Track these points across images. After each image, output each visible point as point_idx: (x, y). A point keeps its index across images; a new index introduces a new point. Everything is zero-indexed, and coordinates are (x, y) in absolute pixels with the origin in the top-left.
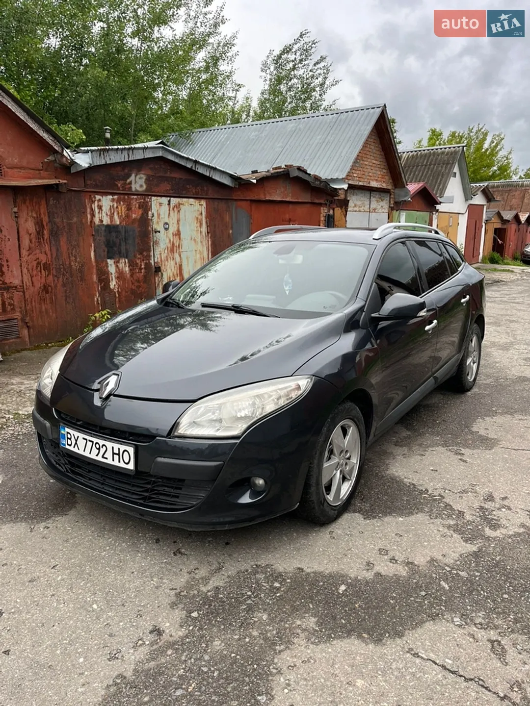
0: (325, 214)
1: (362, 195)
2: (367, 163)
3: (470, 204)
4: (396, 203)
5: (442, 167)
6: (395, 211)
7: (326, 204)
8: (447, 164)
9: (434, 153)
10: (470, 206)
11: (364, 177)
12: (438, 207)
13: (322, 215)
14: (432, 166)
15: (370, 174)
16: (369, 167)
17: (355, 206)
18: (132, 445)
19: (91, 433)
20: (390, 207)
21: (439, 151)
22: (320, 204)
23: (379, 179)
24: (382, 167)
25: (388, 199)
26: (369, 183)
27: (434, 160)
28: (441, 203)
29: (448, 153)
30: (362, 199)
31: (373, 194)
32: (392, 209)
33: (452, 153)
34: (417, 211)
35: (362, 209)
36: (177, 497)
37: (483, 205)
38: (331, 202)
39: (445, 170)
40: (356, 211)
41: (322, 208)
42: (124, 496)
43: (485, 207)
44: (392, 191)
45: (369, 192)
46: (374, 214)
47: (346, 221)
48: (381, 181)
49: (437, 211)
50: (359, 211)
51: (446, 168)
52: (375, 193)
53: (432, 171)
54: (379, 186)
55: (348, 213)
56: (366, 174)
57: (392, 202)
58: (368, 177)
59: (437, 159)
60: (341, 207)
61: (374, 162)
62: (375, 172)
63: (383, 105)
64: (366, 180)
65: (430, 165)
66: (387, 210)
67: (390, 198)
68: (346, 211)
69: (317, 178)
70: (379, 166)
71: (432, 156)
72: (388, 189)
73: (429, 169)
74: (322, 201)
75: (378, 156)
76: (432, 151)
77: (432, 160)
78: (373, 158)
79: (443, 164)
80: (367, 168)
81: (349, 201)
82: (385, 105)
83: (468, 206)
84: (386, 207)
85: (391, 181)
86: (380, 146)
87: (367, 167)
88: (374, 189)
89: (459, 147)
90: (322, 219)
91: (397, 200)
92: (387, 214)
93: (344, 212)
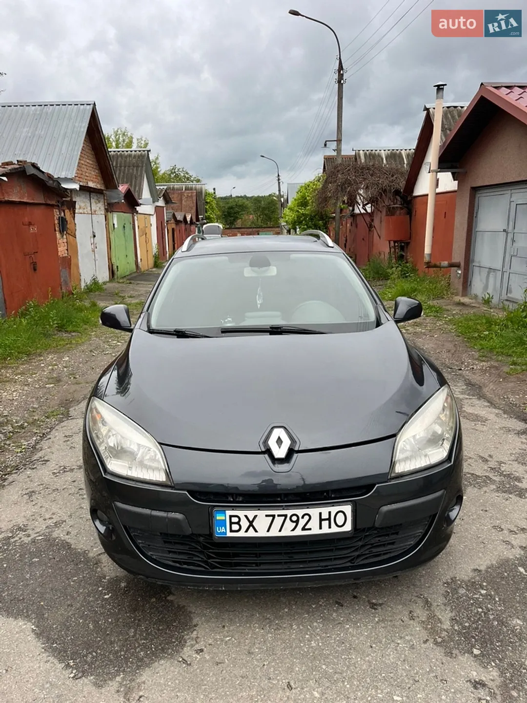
0: (58, 217)
1: (84, 196)
2: (83, 162)
3: (157, 206)
4: (109, 204)
5: (133, 170)
6: (109, 213)
7: (58, 206)
8: (138, 167)
9: (121, 155)
10: (157, 208)
11: (82, 176)
12: (138, 208)
13: (55, 218)
14: (123, 168)
15: (87, 174)
16: (85, 167)
17: (80, 208)
18: (350, 503)
19: (282, 506)
20: (105, 209)
21: (126, 153)
22: (52, 206)
23: (94, 180)
24: (95, 167)
25: (103, 200)
26: (87, 184)
27: (123, 163)
28: (141, 204)
29: (135, 156)
30: (84, 200)
31: (93, 195)
32: (107, 210)
33: (139, 157)
34: (124, 212)
35: (85, 211)
36: (393, 543)
37: (163, 207)
38: (63, 203)
39: (137, 173)
40: (81, 213)
41: (54, 210)
42: (322, 566)
43: (165, 208)
44: (104, 192)
45: (88, 193)
46: (95, 215)
47: (75, 224)
48: (95, 182)
49: (137, 212)
50: (84, 213)
51: (137, 170)
52: (94, 194)
53: (124, 173)
54: (95, 187)
55: (76, 215)
56: (84, 173)
57: (106, 204)
58: (86, 178)
59: (125, 161)
60: (69, 209)
61: (88, 161)
62: (90, 172)
63: (93, 103)
64: (84, 181)
65: (121, 167)
66: (103, 213)
67: (104, 199)
68: (74, 213)
69: (50, 177)
70: (92, 166)
71: (120, 158)
72: (102, 190)
73: (120, 170)
74: (53, 203)
75: (90, 155)
76: (119, 153)
77: (121, 162)
78: (86, 157)
79: (134, 167)
80: (84, 168)
81: (75, 202)
82: (95, 103)
83: (155, 208)
84: (103, 208)
85: (102, 182)
86: (90, 145)
87: (83, 166)
88: (92, 190)
89: (144, 151)
90: (56, 222)
91: (109, 202)
92: (104, 216)
93: (73, 214)
